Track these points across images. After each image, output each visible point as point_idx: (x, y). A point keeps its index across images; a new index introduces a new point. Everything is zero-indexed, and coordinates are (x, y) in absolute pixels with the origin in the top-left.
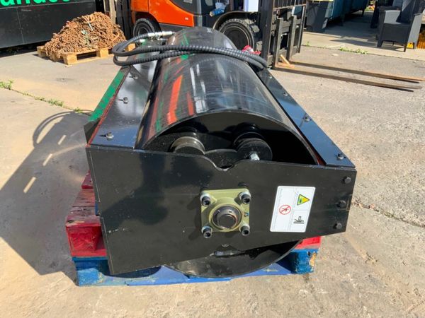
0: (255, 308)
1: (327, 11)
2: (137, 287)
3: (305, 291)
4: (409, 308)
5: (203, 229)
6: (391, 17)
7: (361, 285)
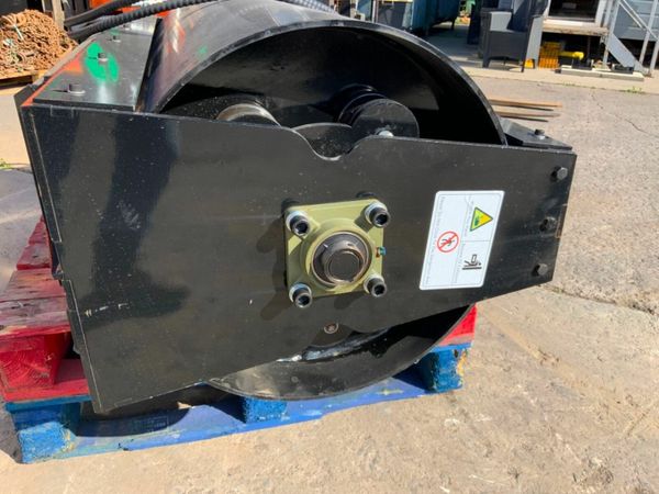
0: (374, 461)
1: (405, 17)
2: (143, 451)
3: (455, 421)
4: (627, 428)
5: (293, 290)
6: (499, 21)
7: (543, 399)
